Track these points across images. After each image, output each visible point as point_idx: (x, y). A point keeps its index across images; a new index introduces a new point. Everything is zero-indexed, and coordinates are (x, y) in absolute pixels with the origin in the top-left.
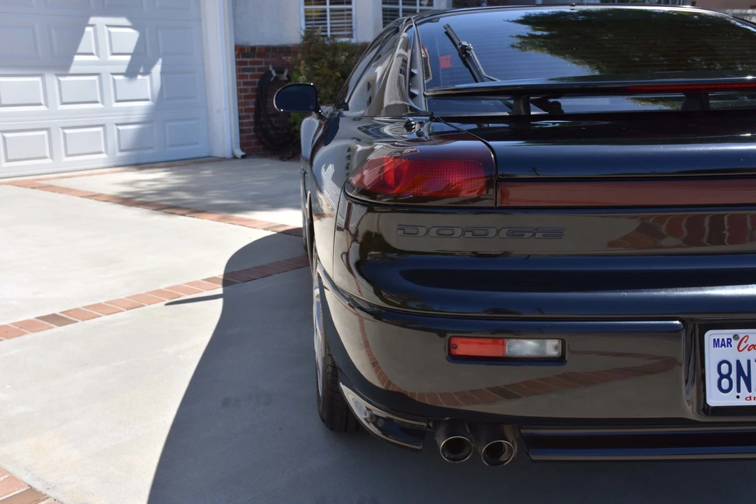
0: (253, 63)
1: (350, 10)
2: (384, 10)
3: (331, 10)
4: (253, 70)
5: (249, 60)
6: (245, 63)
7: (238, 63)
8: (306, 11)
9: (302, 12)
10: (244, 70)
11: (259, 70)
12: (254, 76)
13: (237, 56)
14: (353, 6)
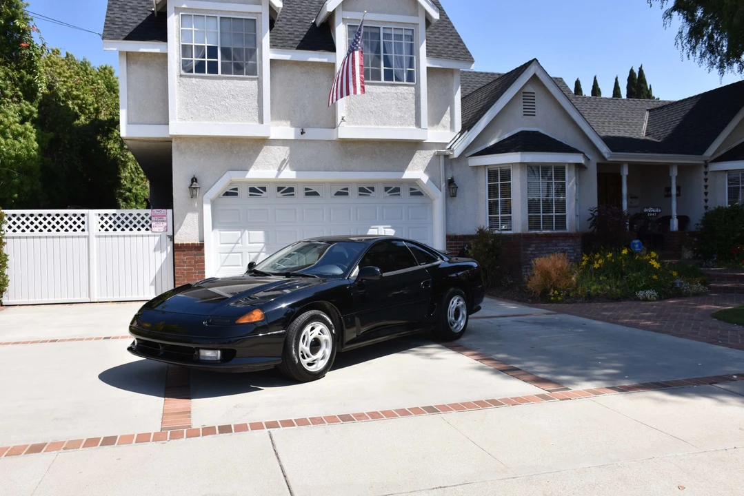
0: (455, 243)
1: (511, 217)
2: (529, 216)
3: (501, 217)
4: (456, 247)
5: (453, 242)
6: (452, 244)
7: (447, 244)
8: (490, 217)
9: (488, 218)
10: (450, 247)
11: (459, 247)
12: (457, 250)
13: (447, 240)
14: (512, 215)
